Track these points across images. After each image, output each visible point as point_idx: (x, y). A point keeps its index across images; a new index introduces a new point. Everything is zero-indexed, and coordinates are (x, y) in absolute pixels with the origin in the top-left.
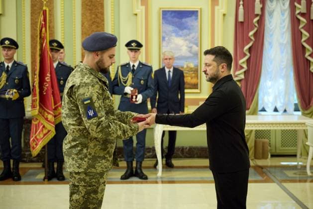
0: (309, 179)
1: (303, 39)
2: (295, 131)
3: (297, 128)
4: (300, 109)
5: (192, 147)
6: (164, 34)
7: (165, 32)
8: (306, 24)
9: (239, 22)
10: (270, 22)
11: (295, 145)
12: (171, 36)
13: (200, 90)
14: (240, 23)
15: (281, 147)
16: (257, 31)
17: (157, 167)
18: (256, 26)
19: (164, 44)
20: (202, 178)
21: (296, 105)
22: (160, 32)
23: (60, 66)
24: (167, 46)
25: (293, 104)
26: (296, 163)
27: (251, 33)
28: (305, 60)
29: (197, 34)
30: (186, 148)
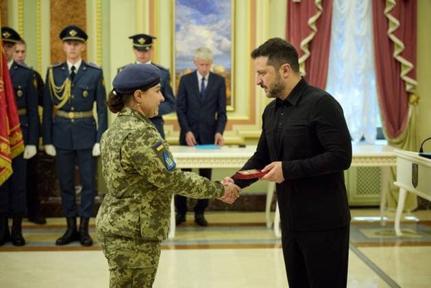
0: (399, 242)
1: (391, 29)
2: (378, 169)
3: (381, 164)
4: (386, 136)
6: (178, 21)
7: (179, 17)
8: (395, 7)
9: (293, 3)
10: (341, 3)
11: (378, 191)
12: (190, 23)
13: (234, 107)
14: (295, 5)
15: (357, 193)
16: (320, 17)
18: (319, 9)
19: (179, 35)
21: (379, 130)
22: (172, 17)
23: (16, 67)
24: (183, 40)
25: (375, 129)
26: (378, 219)
27: (312, 20)
28: (393, 61)
29: (229, 21)
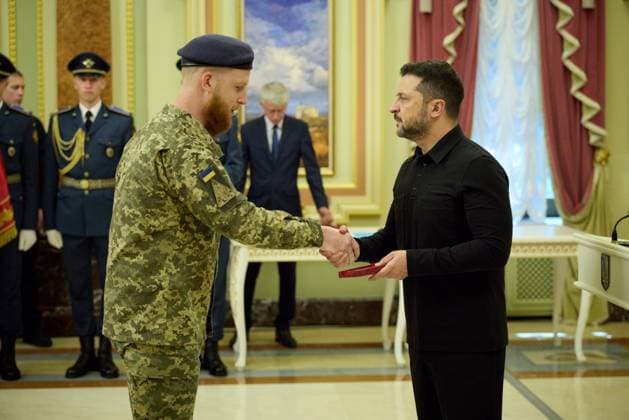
0: (581, 370)
1: (567, 53)
2: (549, 262)
3: (553, 254)
4: (560, 211)
5: (315, 299)
8: (573, 19)
9: (420, 14)
10: (492, 14)
11: (550, 294)
13: (334, 169)
14: (423, 17)
15: (518, 297)
16: (461, 35)
17: (235, 347)
18: (459, 23)
20: (337, 370)
21: (550, 202)
23: (7, 113)
25: (544, 201)
26: (550, 335)
27: (449, 39)
28: (572, 103)
30: (302, 303)
